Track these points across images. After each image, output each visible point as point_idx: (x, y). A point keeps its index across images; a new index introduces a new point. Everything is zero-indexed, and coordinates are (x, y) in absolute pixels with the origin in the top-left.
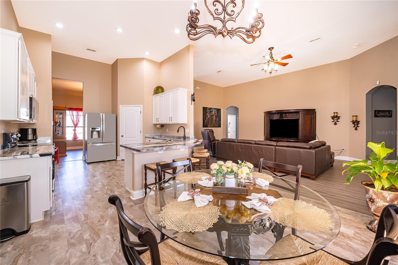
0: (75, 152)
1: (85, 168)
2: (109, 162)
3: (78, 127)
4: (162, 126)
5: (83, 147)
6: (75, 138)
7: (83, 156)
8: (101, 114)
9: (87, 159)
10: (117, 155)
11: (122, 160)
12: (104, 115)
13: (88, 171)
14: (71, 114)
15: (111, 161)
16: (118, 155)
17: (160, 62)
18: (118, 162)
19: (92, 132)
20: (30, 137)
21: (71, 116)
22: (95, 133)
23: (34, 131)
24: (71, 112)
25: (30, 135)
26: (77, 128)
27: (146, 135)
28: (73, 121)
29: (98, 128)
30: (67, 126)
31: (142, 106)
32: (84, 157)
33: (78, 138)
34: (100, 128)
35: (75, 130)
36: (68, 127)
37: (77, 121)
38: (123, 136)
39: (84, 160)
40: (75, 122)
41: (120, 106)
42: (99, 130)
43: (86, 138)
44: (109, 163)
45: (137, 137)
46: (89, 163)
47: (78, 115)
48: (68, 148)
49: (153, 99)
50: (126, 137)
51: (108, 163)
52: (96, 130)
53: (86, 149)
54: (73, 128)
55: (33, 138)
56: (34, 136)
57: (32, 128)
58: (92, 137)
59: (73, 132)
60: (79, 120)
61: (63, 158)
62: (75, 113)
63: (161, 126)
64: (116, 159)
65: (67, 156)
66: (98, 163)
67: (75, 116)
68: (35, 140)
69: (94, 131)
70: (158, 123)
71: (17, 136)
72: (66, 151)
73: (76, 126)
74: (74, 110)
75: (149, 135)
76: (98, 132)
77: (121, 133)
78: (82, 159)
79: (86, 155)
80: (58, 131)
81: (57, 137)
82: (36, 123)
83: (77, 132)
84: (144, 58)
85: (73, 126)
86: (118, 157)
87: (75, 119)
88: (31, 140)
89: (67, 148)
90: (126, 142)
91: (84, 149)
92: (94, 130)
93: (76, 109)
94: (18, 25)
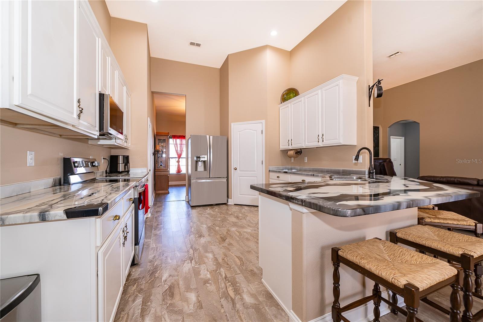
0: (178, 188)
1: (188, 215)
2: (219, 207)
3: (182, 158)
4: (299, 152)
5: (186, 182)
6: (179, 171)
7: (186, 195)
8: (208, 137)
9: (190, 199)
10: (228, 197)
11: (235, 204)
12: (211, 137)
13: (192, 222)
14: (175, 143)
15: (221, 206)
16: (230, 197)
17: (290, 51)
18: (229, 208)
19: (197, 162)
20: (121, 168)
21: (175, 145)
22: (200, 164)
23: (126, 159)
24: (174, 140)
25: (121, 164)
26: (180, 159)
27: (271, 168)
28: (177, 151)
29: (203, 156)
30: (170, 157)
31: (264, 121)
32: (187, 197)
33: (181, 171)
34: (206, 156)
35: (178, 162)
36: (172, 158)
37: (181, 151)
38: (236, 169)
39: (187, 201)
40: (179, 152)
41: (232, 124)
42: (206, 159)
43: (190, 171)
44: (219, 209)
45: (256, 171)
46: (193, 207)
47: (181, 144)
48: (171, 183)
49: (280, 110)
50: (240, 171)
51: (217, 209)
52: (201, 159)
53: (190, 185)
54: (177, 159)
55: (125, 169)
56: (126, 167)
57: (123, 156)
58: (196, 170)
59: (177, 164)
60: (183, 150)
61: (165, 195)
62: (178, 141)
63: (296, 153)
64: (226, 202)
65: (169, 193)
66: (204, 207)
67: (178, 145)
68: (128, 172)
69: (199, 161)
70: (290, 147)
71: (94, 164)
72: (168, 186)
73: (179, 156)
74: (178, 138)
75: (275, 167)
76: (204, 162)
77: (233, 163)
78: (185, 200)
79: (189, 195)
80: (161, 162)
81: (159, 170)
82: (129, 149)
83: (180, 163)
84: (267, 45)
85: (177, 156)
86: (229, 200)
87: (179, 149)
88: (122, 172)
89: (169, 182)
90: (240, 177)
91: (187, 185)
92: (199, 159)
93: (179, 136)
94: (109, 13)
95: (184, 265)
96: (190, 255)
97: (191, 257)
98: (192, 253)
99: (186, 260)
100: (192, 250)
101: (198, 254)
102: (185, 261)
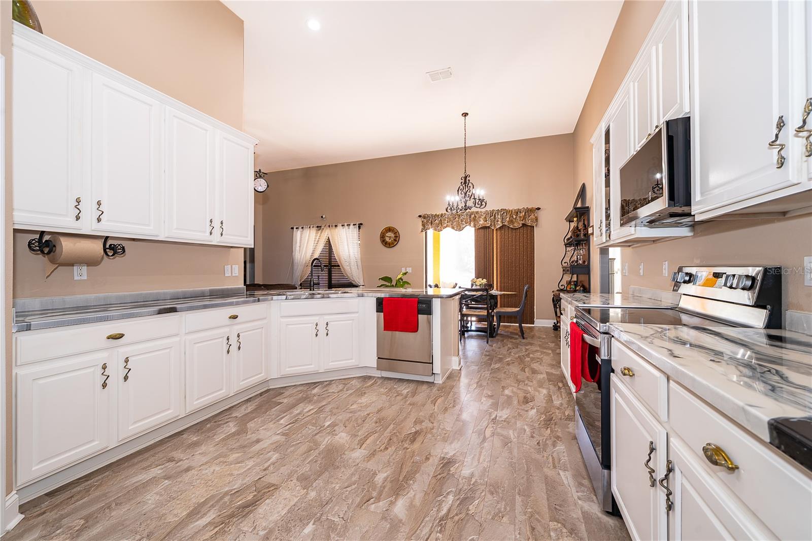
95: (507, 416)
96: (493, 427)
97: (493, 424)
98: (489, 428)
99: (502, 421)
100: (486, 435)
101: (480, 424)
102: (505, 421)
